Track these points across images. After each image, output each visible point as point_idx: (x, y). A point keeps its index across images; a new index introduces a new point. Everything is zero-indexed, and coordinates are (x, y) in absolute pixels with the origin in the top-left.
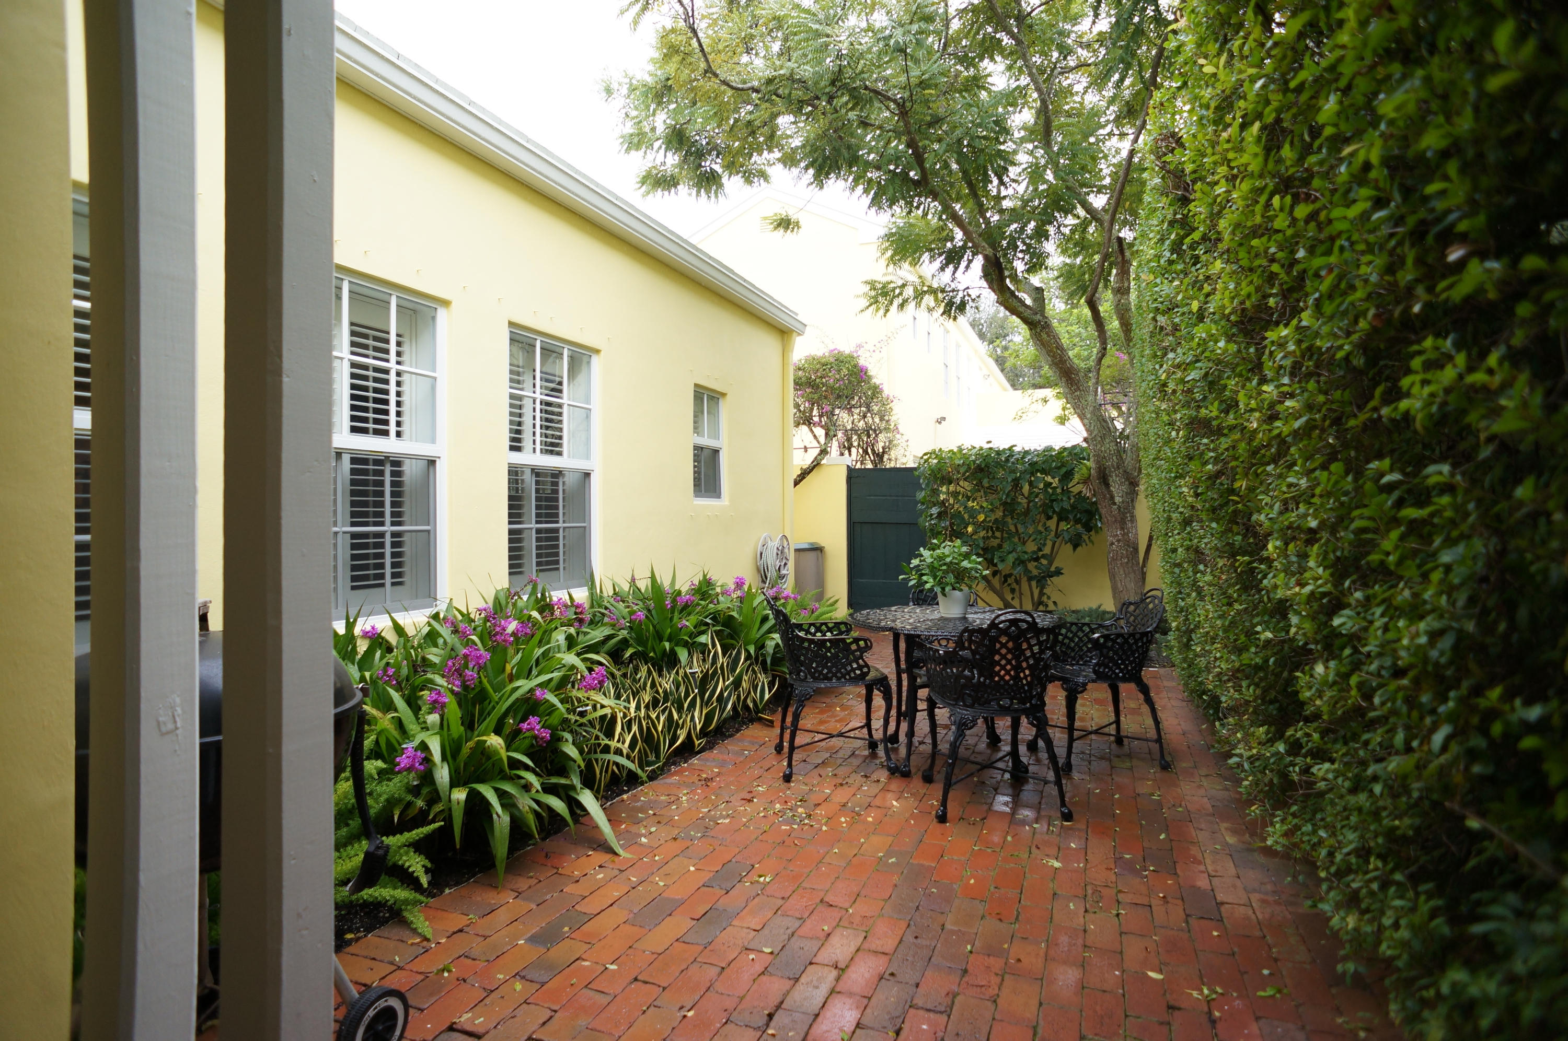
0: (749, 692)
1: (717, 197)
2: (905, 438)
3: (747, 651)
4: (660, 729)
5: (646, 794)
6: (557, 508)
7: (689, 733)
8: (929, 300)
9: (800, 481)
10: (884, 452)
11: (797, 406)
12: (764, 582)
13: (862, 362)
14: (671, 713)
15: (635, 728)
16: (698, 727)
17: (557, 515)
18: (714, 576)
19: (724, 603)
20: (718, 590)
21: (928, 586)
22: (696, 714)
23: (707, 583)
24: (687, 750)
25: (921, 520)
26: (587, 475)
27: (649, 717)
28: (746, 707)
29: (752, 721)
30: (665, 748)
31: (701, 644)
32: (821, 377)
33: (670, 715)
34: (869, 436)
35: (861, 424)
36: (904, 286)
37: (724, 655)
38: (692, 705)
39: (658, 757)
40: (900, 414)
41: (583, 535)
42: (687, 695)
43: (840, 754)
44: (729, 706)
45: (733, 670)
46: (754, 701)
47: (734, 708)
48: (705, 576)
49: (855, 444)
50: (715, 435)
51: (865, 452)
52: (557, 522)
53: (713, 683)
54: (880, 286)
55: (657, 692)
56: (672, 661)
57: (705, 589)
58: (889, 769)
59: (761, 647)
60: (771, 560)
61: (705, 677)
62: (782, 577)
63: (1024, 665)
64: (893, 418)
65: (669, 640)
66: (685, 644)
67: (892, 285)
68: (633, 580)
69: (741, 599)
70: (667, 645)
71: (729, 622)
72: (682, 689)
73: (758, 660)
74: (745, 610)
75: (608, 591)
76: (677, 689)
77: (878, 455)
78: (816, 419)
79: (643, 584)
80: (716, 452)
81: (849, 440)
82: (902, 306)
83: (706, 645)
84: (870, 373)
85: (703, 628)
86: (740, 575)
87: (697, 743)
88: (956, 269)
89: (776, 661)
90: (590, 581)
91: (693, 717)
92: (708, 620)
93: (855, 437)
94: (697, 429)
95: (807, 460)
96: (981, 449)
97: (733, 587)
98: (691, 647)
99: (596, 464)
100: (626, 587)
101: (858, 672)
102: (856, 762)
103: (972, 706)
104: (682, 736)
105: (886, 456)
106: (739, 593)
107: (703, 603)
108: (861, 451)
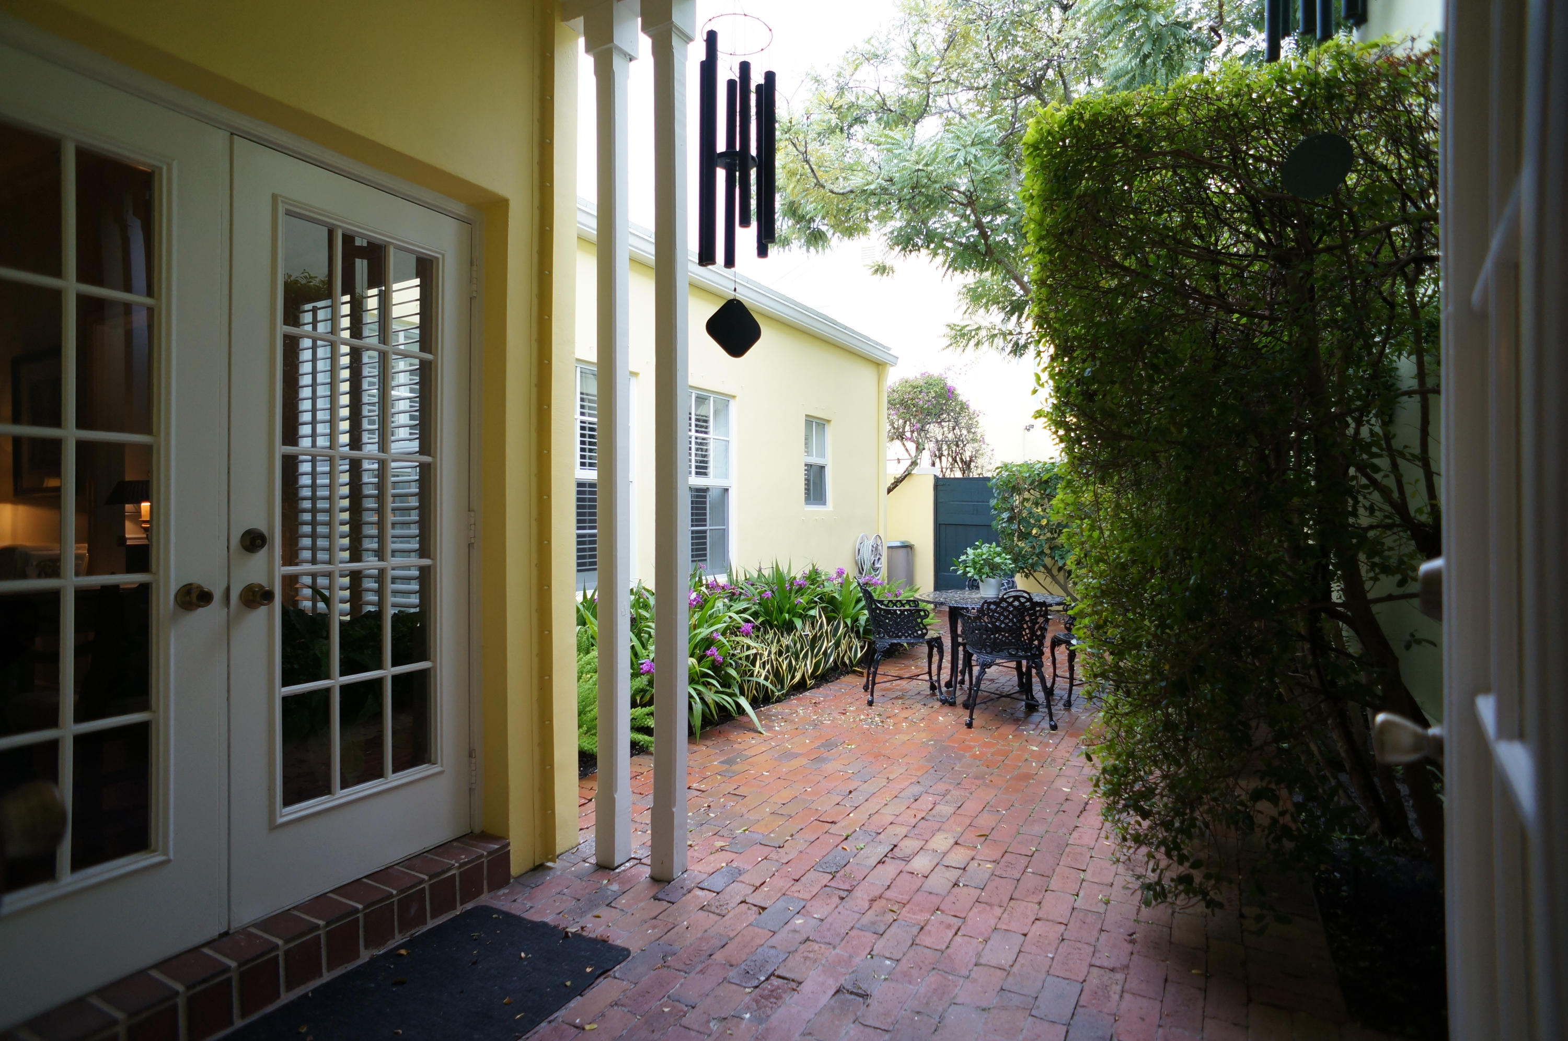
0: (846, 652)
1: (823, 249)
2: (991, 448)
3: (845, 623)
4: (784, 668)
5: (775, 709)
6: (705, 514)
7: (803, 675)
8: (999, 341)
9: (894, 488)
10: (971, 461)
11: (892, 424)
12: (861, 573)
13: (950, 383)
14: (790, 661)
15: (768, 667)
16: (810, 672)
17: (705, 520)
18: (821, 568)
19: (828, 588)
20: (823, 577)
21: (969, 575)
22: (808, 662)
23: (815, 572)
24: (801, 687)
25: (994, 523)
26: (726, 490)
27: (777, 660)
28: (844, 664)
29: (848, 673)
30: (787, 683)
31: (811, 616)
32: (912, 399)
33: (790, 662)
34: (957, 446)
35: (951, 436)
36: (979, 328)
37: (828, 625)
38: (806, 656)
39: (782, 687)
40: (986, 426)
41: (723, 536)
42: (802, 649)
43: (910, 693)
44: (831, 660)
45: (835, 635)
46: (850, 658)
47: (835, 662)
48: (814, 567)
49: (945, 453)
50: (823, 455)
51: (955, 460)
52: (705, 525)
53: (820, 642)
54: (958, 328)
55: (781, 646)
56: (789, 627)
57: (813, 577)
58: (941, 700)
59: (855, 620)
60: (867, 556)
61: (815, 637)
62: (876, 570)
63: (1025, 626)
64: (979, 431)
65: (788, 612)
66: (800, 616)
67: (968, 328)
68: (760, 570)
69: (842, 585)
70: (787, 616)
71: (832, 601)
72: (799, 646)
73: (853, 629)
74: (844, 592)
75: (742, 578)
76: (795, 645)
77: (965, 463)
78: (908, 435)
79: (767, 572)
80: (822, 468)
81: (940, 449)
82: (977, 344)
83: (815, 617)
84: (957, 392)
85: (813, 605)
86: (841, 567)
87: (809, 682)
88: (1020, 317)
89: (866, 632)
90: (728, 569)
91: (806, 665)
92: (816, 599)
93: (945, 447)
94: (808, 451)
95: (899, 471)
96: (1045, 464)
97: (835, 576)
98: (803, 617)
99: (733, 483)
100: (755, 575)
101: (920, 632)
102: (919, 697)
103: (991, 653)
104: (798, 676)
105: (973, 464)
106: (840, 580)
107: (812, 587)
108: (950, 459)
